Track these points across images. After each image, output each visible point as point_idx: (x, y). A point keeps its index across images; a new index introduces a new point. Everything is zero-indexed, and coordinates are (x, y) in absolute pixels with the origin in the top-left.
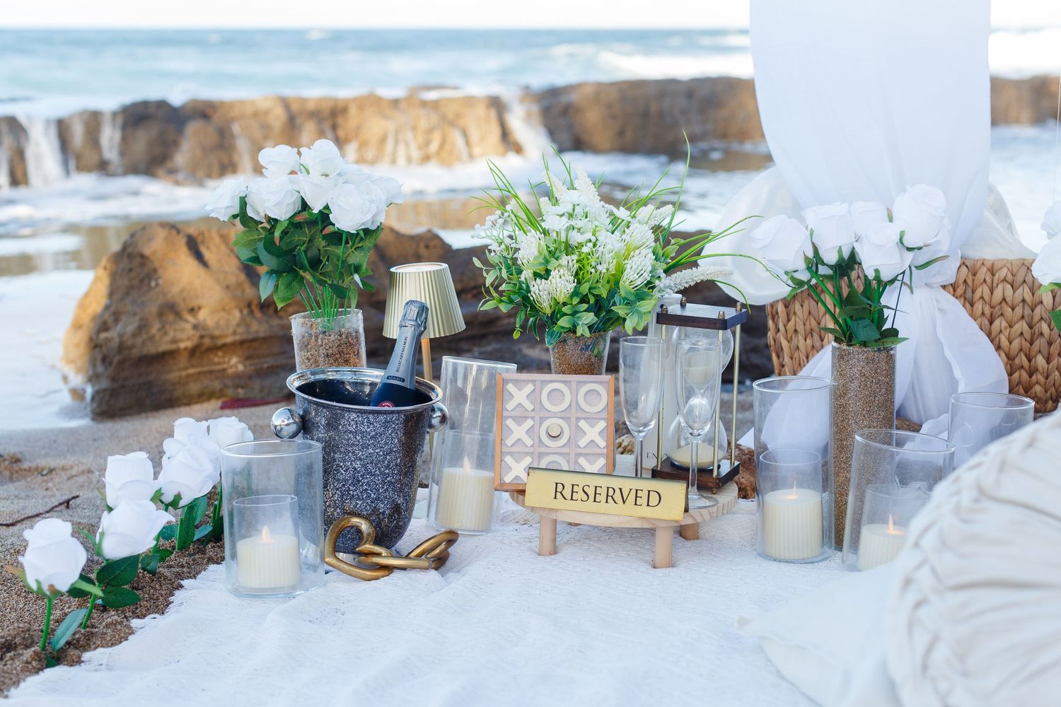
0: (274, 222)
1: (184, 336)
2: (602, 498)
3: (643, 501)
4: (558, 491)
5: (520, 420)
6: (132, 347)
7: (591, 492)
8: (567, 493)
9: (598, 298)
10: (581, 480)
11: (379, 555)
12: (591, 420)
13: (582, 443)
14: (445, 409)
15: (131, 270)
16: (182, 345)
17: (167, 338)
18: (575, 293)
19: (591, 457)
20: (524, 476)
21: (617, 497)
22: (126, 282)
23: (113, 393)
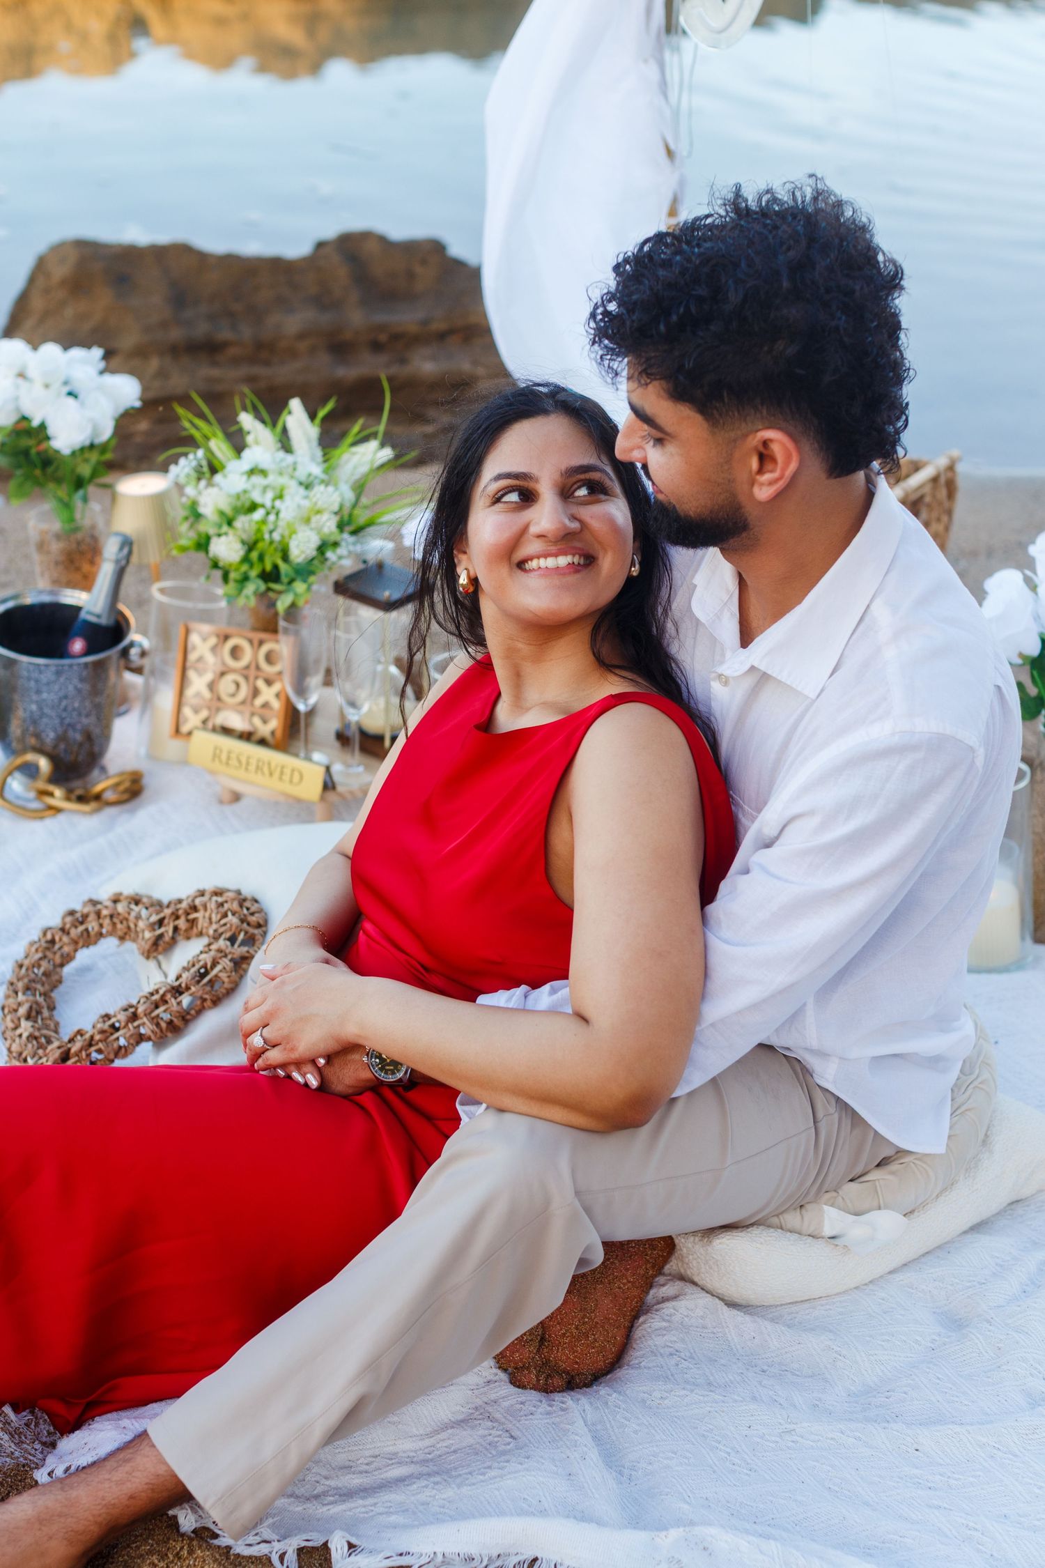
2: (252, 767)
3: (286, 777)
4: (216, 756)
5: (203, 673)
7: (244, 760)
8: (224, 757)
9: (265, 566)
11: (51, 794)
12: (269, 680)
13: (259, 702)
14: (146, 643)
18: (246, 559)
19: (265, 717)
21: (266, 770)
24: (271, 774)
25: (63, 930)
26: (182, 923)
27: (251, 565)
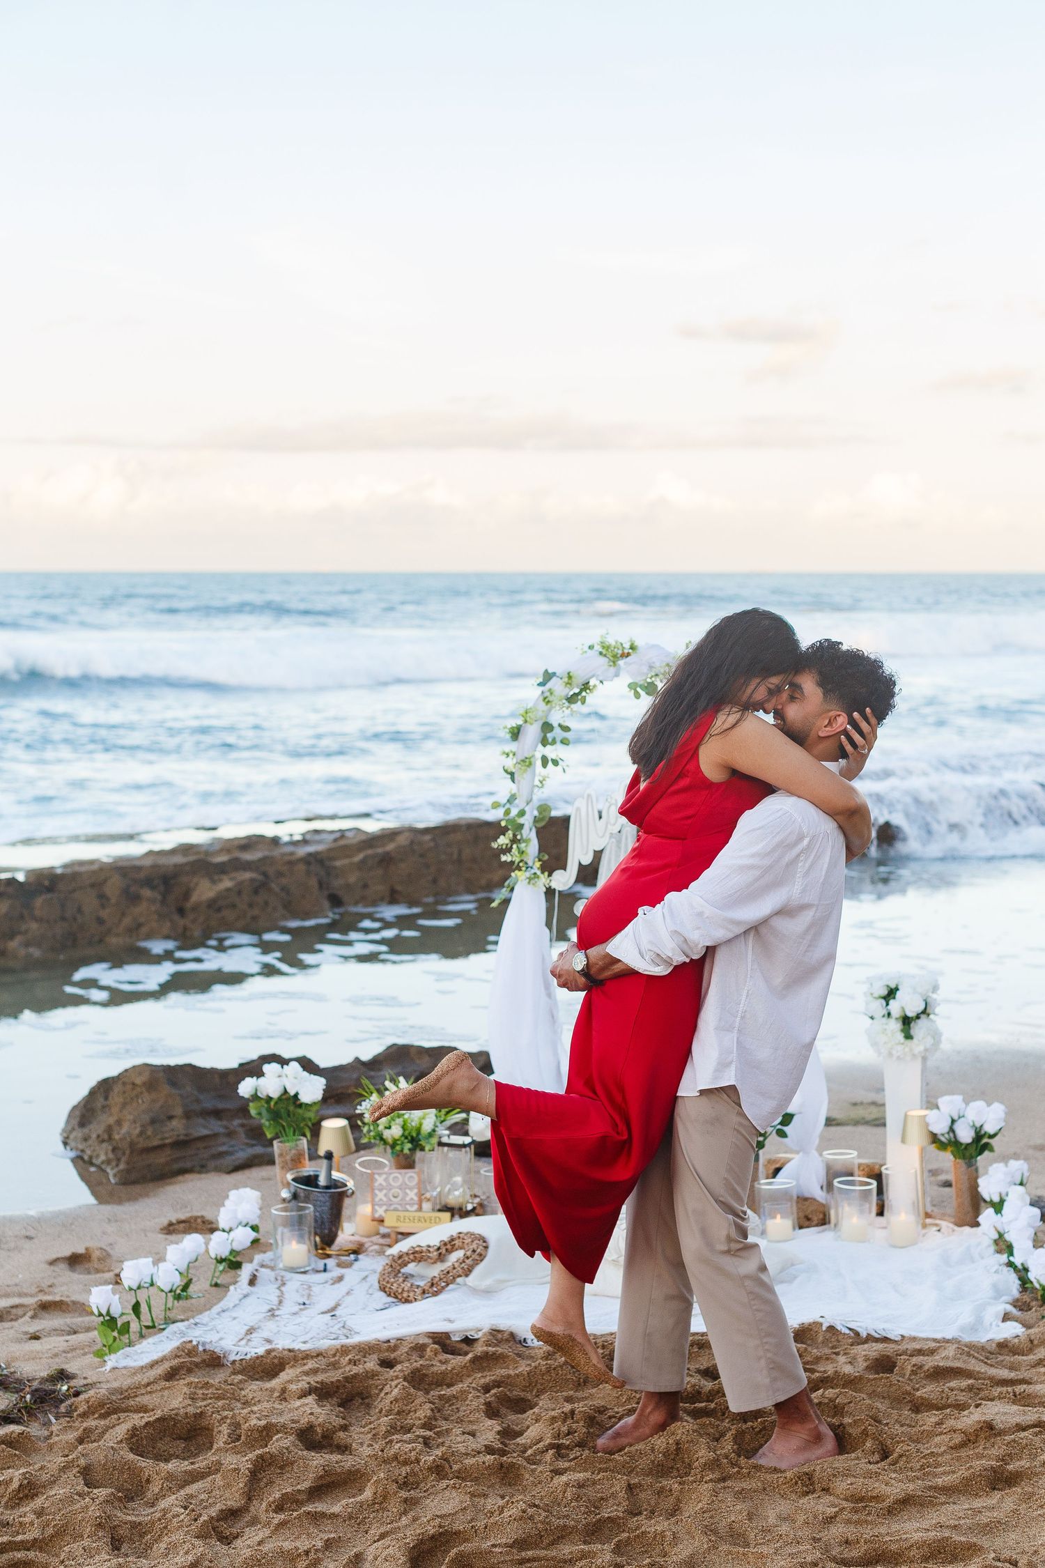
0: (269, 1099)
1: (167, 1135)
2: (416, 1220)
3: (433, 1222)
4: (398, 1219)
5: (380, 1190)
6: (138, 1143)
7: (411, 1218)
8: (402, 1219)
9: (412, 1137)
10: (407, 1214)
11: (326, 1249)
12: (411, 1189)
13: (408, 1199)
14: (353, 1188)
15: (124, 1092)
16: (167, 1141)
17: (159, 1137)
18: (403, 1135)
19: (411, 1205)
20: (383, 1214)
21: (422, 1220)
22: (122, 1100)
23: (128, 1171)
24: (425, 1221)
25: (407, 1254)
26: (449, 1247)
27: (406, 1138)
